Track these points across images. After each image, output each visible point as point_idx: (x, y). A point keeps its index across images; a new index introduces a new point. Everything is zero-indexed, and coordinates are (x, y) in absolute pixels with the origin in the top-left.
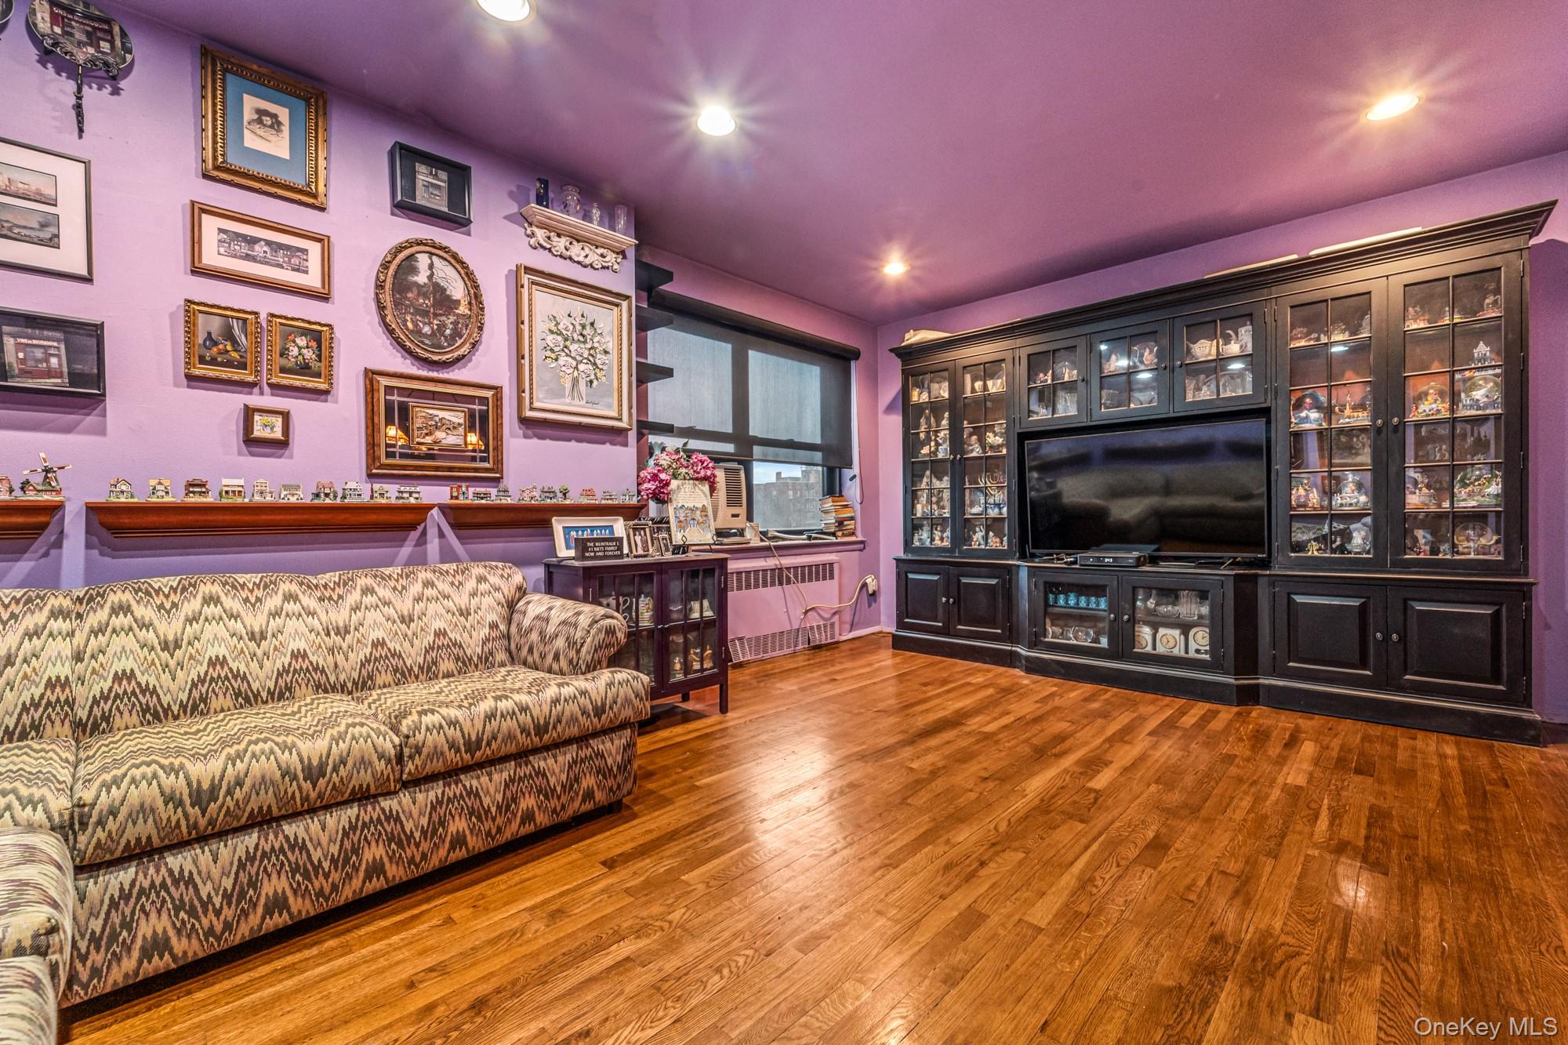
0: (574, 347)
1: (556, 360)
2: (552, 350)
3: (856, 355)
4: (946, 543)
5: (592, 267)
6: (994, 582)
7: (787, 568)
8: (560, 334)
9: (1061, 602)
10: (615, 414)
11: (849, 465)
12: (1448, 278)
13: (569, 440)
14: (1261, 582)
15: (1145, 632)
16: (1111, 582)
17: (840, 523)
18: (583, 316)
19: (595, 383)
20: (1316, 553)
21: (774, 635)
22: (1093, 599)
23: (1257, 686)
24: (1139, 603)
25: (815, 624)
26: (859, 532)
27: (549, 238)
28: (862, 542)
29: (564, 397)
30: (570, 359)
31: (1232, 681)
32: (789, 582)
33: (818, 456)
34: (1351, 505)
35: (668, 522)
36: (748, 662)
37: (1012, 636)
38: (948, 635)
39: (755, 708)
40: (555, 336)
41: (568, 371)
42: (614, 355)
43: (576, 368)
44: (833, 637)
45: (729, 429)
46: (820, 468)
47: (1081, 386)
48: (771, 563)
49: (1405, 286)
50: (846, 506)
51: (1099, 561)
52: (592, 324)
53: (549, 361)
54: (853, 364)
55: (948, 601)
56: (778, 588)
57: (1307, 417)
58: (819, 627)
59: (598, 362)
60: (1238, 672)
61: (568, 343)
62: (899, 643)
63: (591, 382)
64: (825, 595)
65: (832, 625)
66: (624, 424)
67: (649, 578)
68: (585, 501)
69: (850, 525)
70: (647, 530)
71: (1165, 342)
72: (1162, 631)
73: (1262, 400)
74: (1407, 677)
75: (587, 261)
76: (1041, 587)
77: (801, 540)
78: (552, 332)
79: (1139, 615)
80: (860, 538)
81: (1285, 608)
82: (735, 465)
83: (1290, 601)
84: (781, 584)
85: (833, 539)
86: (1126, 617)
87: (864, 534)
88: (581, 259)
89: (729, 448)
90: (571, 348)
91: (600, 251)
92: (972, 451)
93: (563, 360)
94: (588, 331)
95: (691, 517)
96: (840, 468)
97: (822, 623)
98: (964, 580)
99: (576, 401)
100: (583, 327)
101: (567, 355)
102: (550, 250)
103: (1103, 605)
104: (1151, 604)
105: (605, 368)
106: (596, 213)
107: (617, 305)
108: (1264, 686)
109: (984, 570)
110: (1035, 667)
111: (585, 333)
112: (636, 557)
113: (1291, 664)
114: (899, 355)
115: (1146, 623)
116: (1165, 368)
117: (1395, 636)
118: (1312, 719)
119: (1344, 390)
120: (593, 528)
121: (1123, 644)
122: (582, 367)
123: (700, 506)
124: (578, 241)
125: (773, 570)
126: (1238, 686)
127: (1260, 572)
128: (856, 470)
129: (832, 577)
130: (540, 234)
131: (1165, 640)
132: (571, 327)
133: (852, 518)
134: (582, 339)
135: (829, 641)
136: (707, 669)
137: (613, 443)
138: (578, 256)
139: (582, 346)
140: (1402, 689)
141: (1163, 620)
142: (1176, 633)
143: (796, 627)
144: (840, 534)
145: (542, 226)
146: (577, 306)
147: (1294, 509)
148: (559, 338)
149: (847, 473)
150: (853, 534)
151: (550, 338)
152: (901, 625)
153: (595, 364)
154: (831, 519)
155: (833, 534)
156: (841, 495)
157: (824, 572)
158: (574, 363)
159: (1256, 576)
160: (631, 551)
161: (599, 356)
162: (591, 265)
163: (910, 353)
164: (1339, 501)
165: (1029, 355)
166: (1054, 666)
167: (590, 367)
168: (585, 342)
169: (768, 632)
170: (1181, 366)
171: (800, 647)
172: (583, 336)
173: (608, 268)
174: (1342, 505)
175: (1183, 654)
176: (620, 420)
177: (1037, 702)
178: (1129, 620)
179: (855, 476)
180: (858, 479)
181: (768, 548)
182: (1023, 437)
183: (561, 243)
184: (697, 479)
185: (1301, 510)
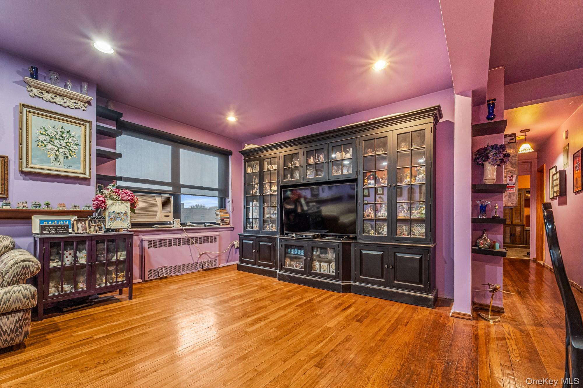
0: (56, 142)
1: (45, 146)
2: (42, 142)
3: (231, 153)
4: (257, 228)
5: (69, 108)
6: (270, 244)
7: (191, 238)
8: (48, 135)
9: (293, 252)
10: (82, 172)
11: (228, 197)
12: (410, 132)
13: (53, 182)
14: (353, 245)
15: (317, 264)
16: (305, 244)
17: (222, 220)
18: (62, 128)
19: (70, 158)
20: (373, 234)
21: (184, 265)
22: (299, 251)
23: (350, 285)
24: (314, 253)
25: (206, 260)
26: (231, 223)
27: (42, 93)
28: (232, 227)
29: (50, 163)
30: (54, 147)
31: (341, 283)
32: (192, 243)
33: (217, 193)
34: (383, 216)
35: (105, 219)
36: (169, 277)
37: (275, 266)
38: (255, 264)
39: (146, 297)
40: (44, 136)
41: (52, 152)
42: (82, 147)
43: (58, 150)
44: (215, 265)
45: (170, 181)
46: (218, 198)
47: (300, 168)
48: (184, 235)
49: (398, 134)
50: (226, 213)
51: (301, 236)
52: (68, 132)
53: (39, 147)
54: (230, 157)
55: (255, 251)
56: (186, 246)
57: (370, 183)
58: (208, 262)
59: (72, 149)
60: (343, 280)
61: (53, 140)
62: (240, 268)
63: (67, 157)
64: (212, 249)
65: (215, 261)
66: (87, 176)
67: (84, 242)
68: (59, 209)
69: (227, 221)
70: (87, 222)
71: (326, 152)
72: (322, 264)
73: (355, 176)
74: (395, 282)
75: (65, 105)
76: (284, 246)
77: (202, 226)
78: (42, 134)
79: (314, 258)
80: (231, 226)
81: (359, 255)
82: (168, 196)
83: (361, 253)
84: (188, 244)
85: (218, 226)
86: (309, 258)
87: (233, 223)
88: (62, 103)
89: (170, 189)
90: (54, 142)
91: (73, 101)
92: (267, 192)
93: (49, 146)
94: (65, 135)
95: (117, 216)
96: (225, 198)
97: (209, 260)
98: (261, 243)
99: (58, 165)
100: (63, 133)
101: (52, 145)
102: (42, 98)
103: (302, 254)
104: (318, 253)
105: (76, 151)
106: (70, 84)
107: (84, 125)
108: (352, 285)
109: (267, 239)
110: (282, 278)
111: (63, 135)
112: (75, 233)
113: (361, 277)
114: (242, 154)
115: (318, 261)
116: (326, 162)
117: (391, 266)
118: (364, 298)
119: (380, 172)
120: (58, 221)
121: (308, 268)
122: (61, 150)
123: (124, 212)
124: (60, 96)
125: (183, 239)
126: (343, 285)
127: (351, 241)
128: (230, 199)
129: (215, 241)
130: (36, 91)
131: (323, 267)
132: (55, 133)
133: (228, 218)
134: (61, 138)
135: (213, 267)
136: (119, 282)
137: (80, 184)
138: (60, 102)
139: (62, 141)
140: (393, 286)
141: (323, 260)
142: (326, 264)
143: (196, 261)
144: (221, 224)
145: (35, 87)
146: (59, 124)
147: (365, 217)
148: (47, 137)
149: (227, 200)
150: (229, 224)
151: (41, 137)
152: (241, 261)
153: (70, 149)
154: (219, 218)
155: (219, 224)
156: (225, 208)
157: (213, 239)
158: (57, 149)
159: (350, 243)
160: (73, 230)
161: (72, 146)
162: (68, 106)
163: (246, 153)
164: (379, 215)
165: (284, 156)
166: (287, 277)
167: (67, 150)
168: (64, 140)
169: (181, 263)
170: (331, 162)
171: (198, 270)
172: (63, 137)
173: (79, 108)
174: (380, 216)
175: (328, 273)
176: (85, 174)
177: (268, 292)
178: (310, 259)
179: (230, 201)
180: (231, 203)
181: (182, 230)
182: (282, 187)
183: (49, 96)
184: (123, 200)
185: (368, 218)
